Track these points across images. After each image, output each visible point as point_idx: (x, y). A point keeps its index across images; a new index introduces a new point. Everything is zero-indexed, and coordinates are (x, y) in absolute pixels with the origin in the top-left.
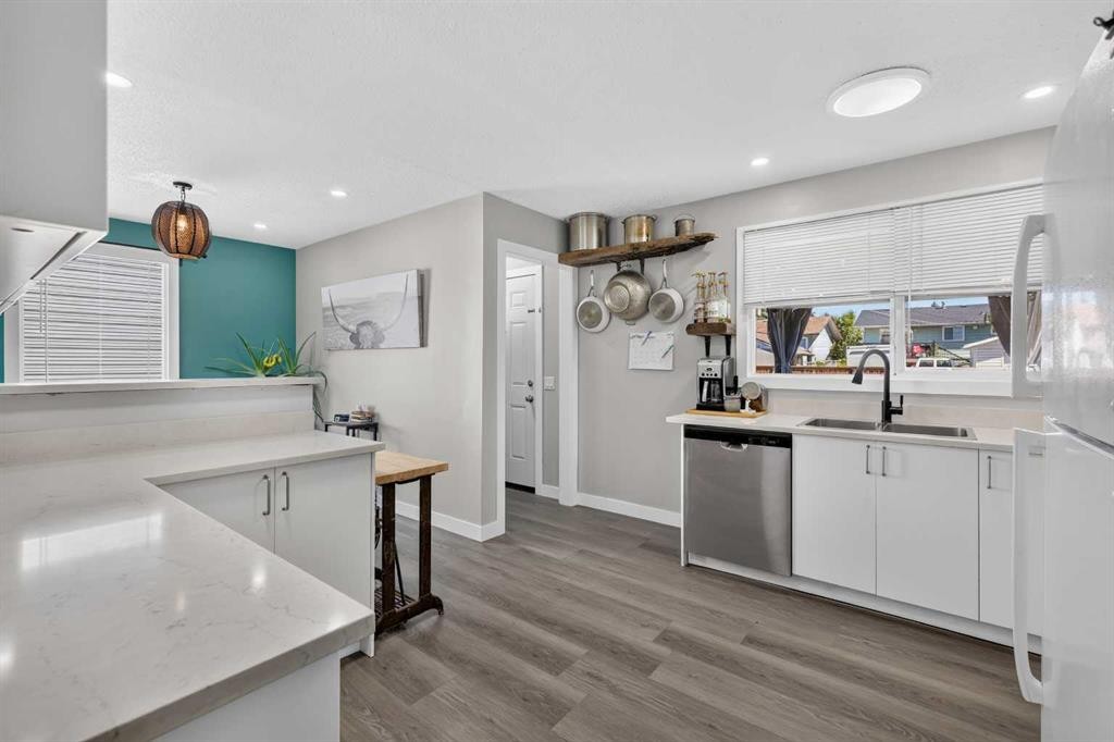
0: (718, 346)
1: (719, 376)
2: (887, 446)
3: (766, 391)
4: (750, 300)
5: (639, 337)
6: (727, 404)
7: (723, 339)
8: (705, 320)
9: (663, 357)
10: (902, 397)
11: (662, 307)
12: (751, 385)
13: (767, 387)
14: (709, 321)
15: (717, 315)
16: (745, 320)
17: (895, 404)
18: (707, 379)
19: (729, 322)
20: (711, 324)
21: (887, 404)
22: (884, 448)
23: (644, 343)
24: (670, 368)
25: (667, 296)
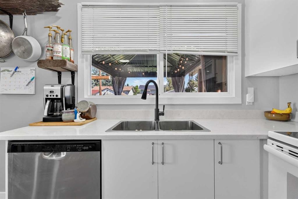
0: (66, 78)
1: (59, 97)
2: (165, 142)
3: (95, 107)
4: (85, 49)
5: (8, 71)
6: (64, 116)
7: (69, 74)
8: (52, 58)
9: (27, 85)
10: (164, 106)
11: (22, 48)
12: (84, 102)
13: (96, 103)
14: (54, 59)
15: (60, 55)
16: (83, 62)
17: (161, 110)
18: (49, 99)
19: (70, 60)
20: (56, 60)
21: (157, 110)
22: (163, 144)
23: (12, 75)
24: (33, 93)
25: (26, 40)
